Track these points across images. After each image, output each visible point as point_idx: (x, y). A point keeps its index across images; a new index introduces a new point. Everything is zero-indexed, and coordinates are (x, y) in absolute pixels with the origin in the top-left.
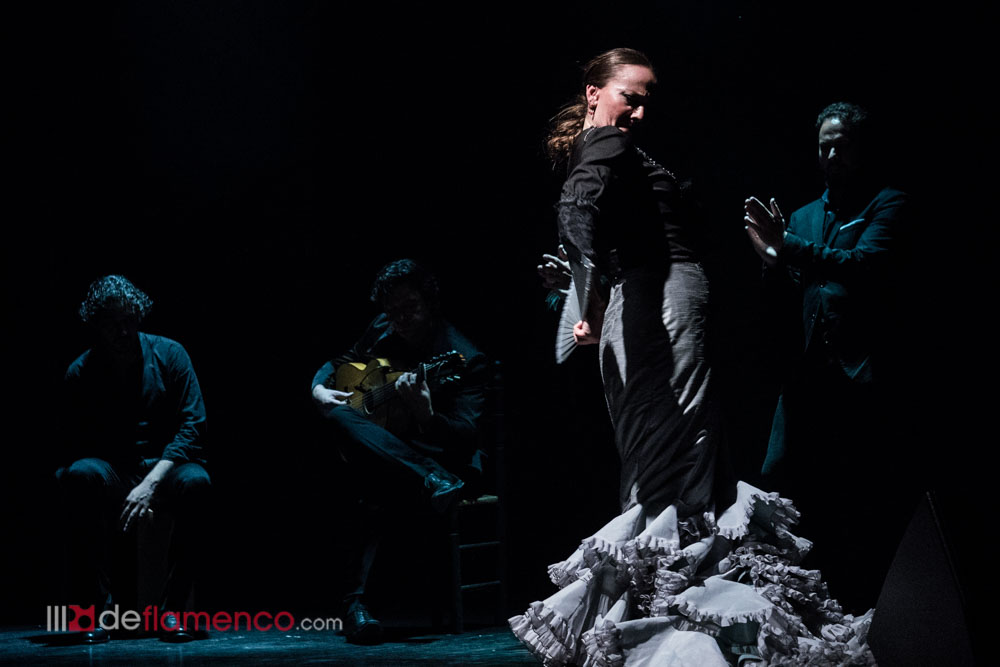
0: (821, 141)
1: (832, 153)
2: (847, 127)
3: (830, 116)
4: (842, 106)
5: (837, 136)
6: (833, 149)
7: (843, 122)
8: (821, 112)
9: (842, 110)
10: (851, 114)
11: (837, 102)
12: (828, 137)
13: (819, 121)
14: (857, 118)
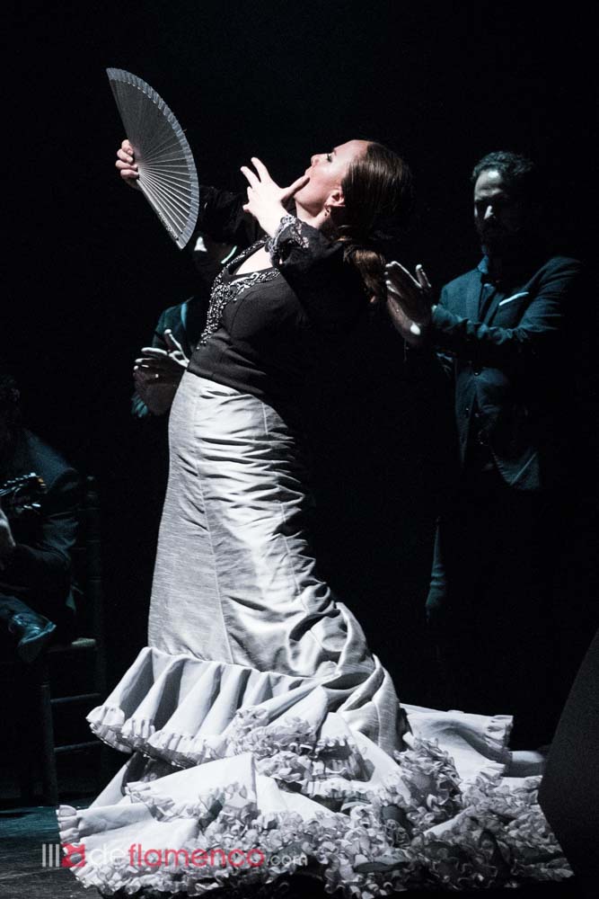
0: (476, 198)
1: (488, 212)
2: (507, 182)
3: (487, 168)
4: (502, 156)
5: (495, 192)
6: (490, 208)
7: (503, 174)
8: (477, 163)
9: (502, 161)
10: (513, 166)
11: (496, 150)
12: (484, 193)
13: (474, 174)
14: (520, 169)
